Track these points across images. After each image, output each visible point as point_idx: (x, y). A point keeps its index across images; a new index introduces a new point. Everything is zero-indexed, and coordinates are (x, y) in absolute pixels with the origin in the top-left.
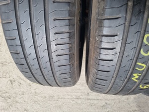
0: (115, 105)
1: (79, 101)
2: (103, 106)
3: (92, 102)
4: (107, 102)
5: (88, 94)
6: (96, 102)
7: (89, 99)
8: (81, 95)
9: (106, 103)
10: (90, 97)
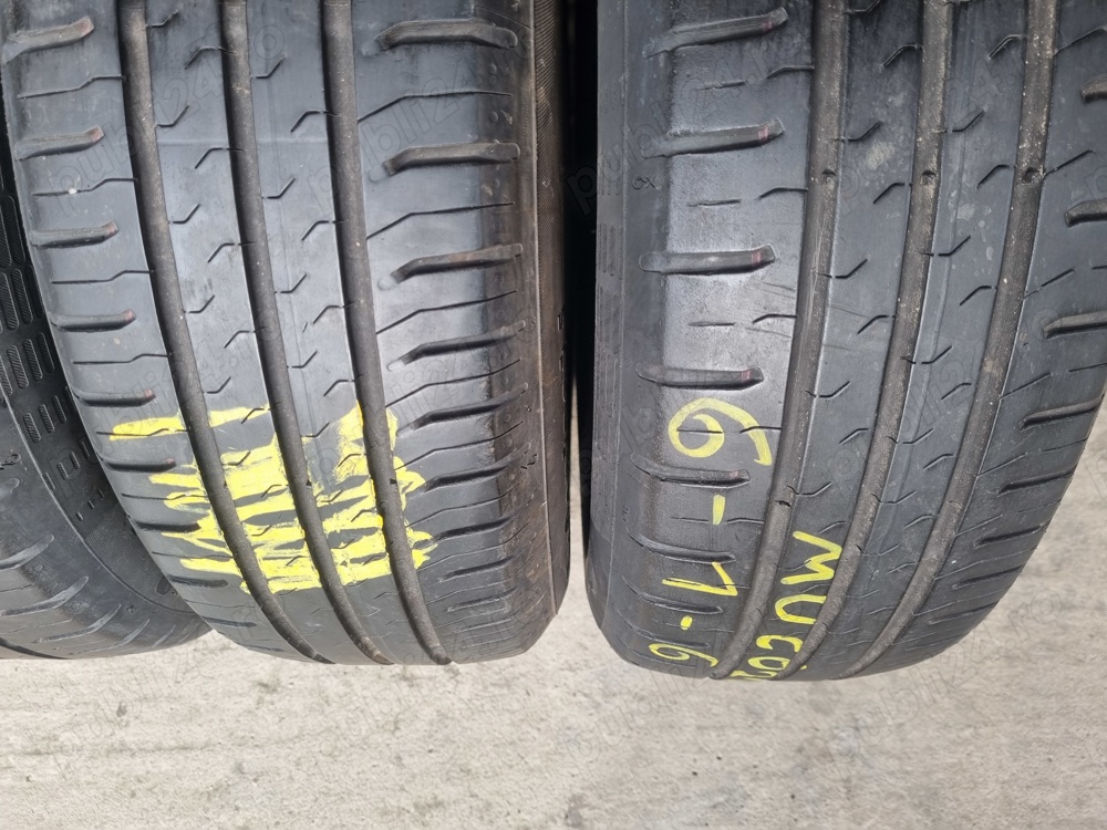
0: (300, 776)
1: (49, 770)
2: (219, 789)
3: (139, 766)
4: (251, 759)
5: (121, 711)
6: (164, 764)
7: (122, 749)
8: (72, 725)
9: (239, 769)
10: (130, 736)
